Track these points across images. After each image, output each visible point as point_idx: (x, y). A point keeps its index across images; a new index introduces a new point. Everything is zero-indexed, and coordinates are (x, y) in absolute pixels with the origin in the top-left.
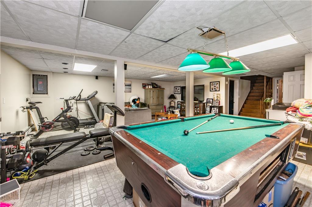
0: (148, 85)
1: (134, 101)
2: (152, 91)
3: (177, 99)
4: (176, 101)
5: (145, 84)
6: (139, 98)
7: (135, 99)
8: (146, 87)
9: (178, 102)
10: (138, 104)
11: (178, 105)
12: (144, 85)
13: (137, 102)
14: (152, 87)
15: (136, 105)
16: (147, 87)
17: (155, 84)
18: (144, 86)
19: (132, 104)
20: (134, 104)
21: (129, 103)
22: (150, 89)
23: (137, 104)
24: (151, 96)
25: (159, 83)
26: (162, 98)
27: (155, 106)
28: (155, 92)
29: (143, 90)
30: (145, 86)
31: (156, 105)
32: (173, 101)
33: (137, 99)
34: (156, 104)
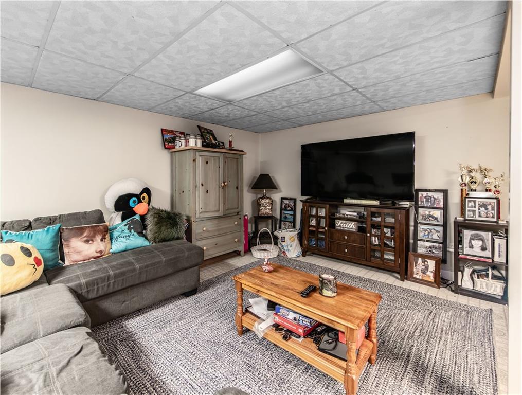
0: (185, 135)
1: (123, 204)
2: (200, 161)
3: (281, 191)
4: (277, 197)
5: (172, 132)
6: (147, 191)
7: (130, 196)
8: (177, 143)
9: (282, 199)
10: (143, 218)
11: (282, 209)
12: (168, 136)
13: (141, 209)
14: (199, 142)
15: (133, 222)
16: (180, 144)
17: (210, 132)
18: (169, 140)
19: (114, 219)
20: (123, 218)
21: (99, 217)
22: (196, 150)
23: (137, 217)
24: (200, 180)
25: (224, 134)
26: (237, 188)
27: (215, 221)
28: (211, 163)
29: (165, 156)
30: (173, 141)
31: (219, 217)
32: (267, 198)
33: (138, 196)
34: (216, 214)
